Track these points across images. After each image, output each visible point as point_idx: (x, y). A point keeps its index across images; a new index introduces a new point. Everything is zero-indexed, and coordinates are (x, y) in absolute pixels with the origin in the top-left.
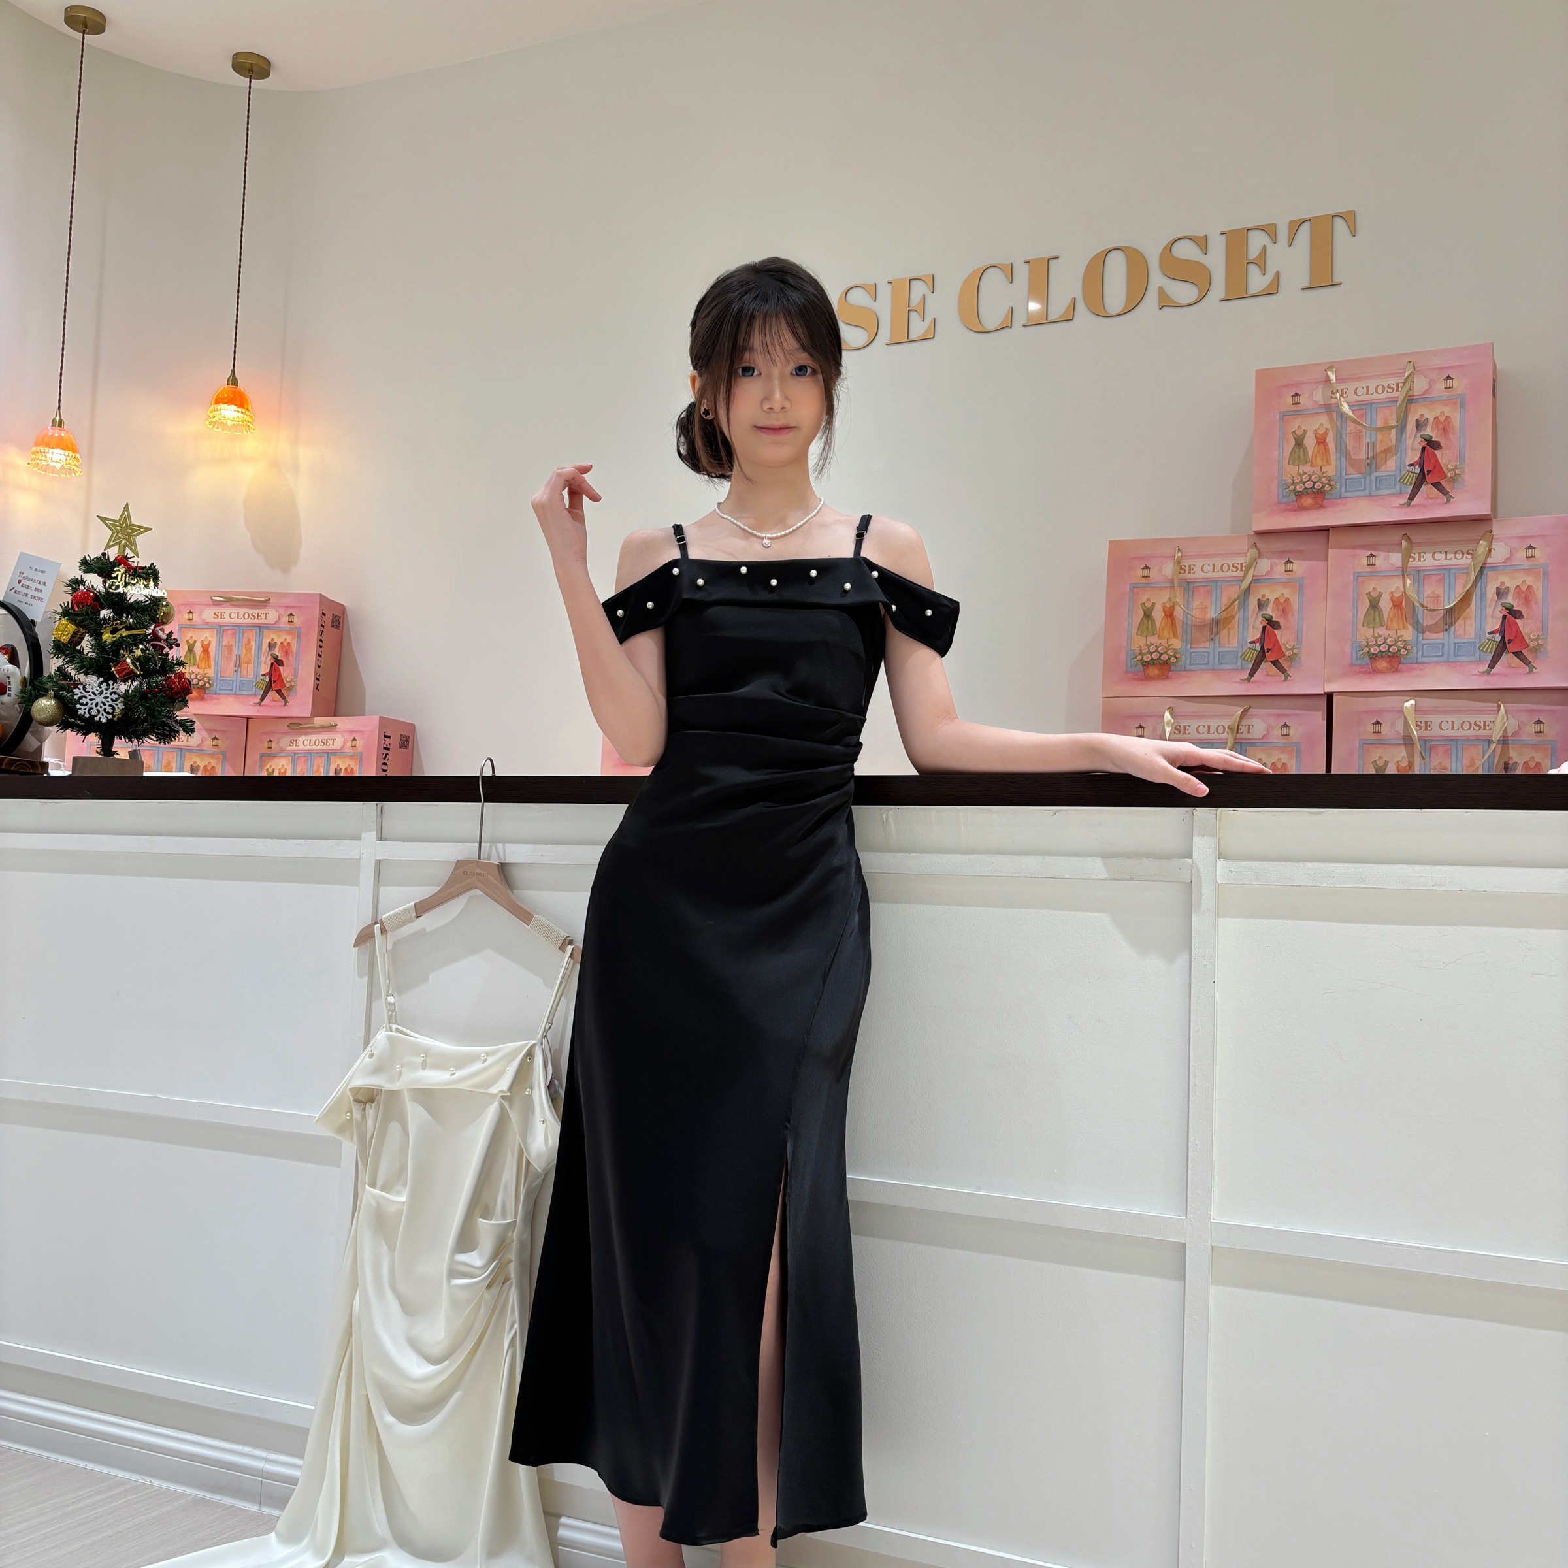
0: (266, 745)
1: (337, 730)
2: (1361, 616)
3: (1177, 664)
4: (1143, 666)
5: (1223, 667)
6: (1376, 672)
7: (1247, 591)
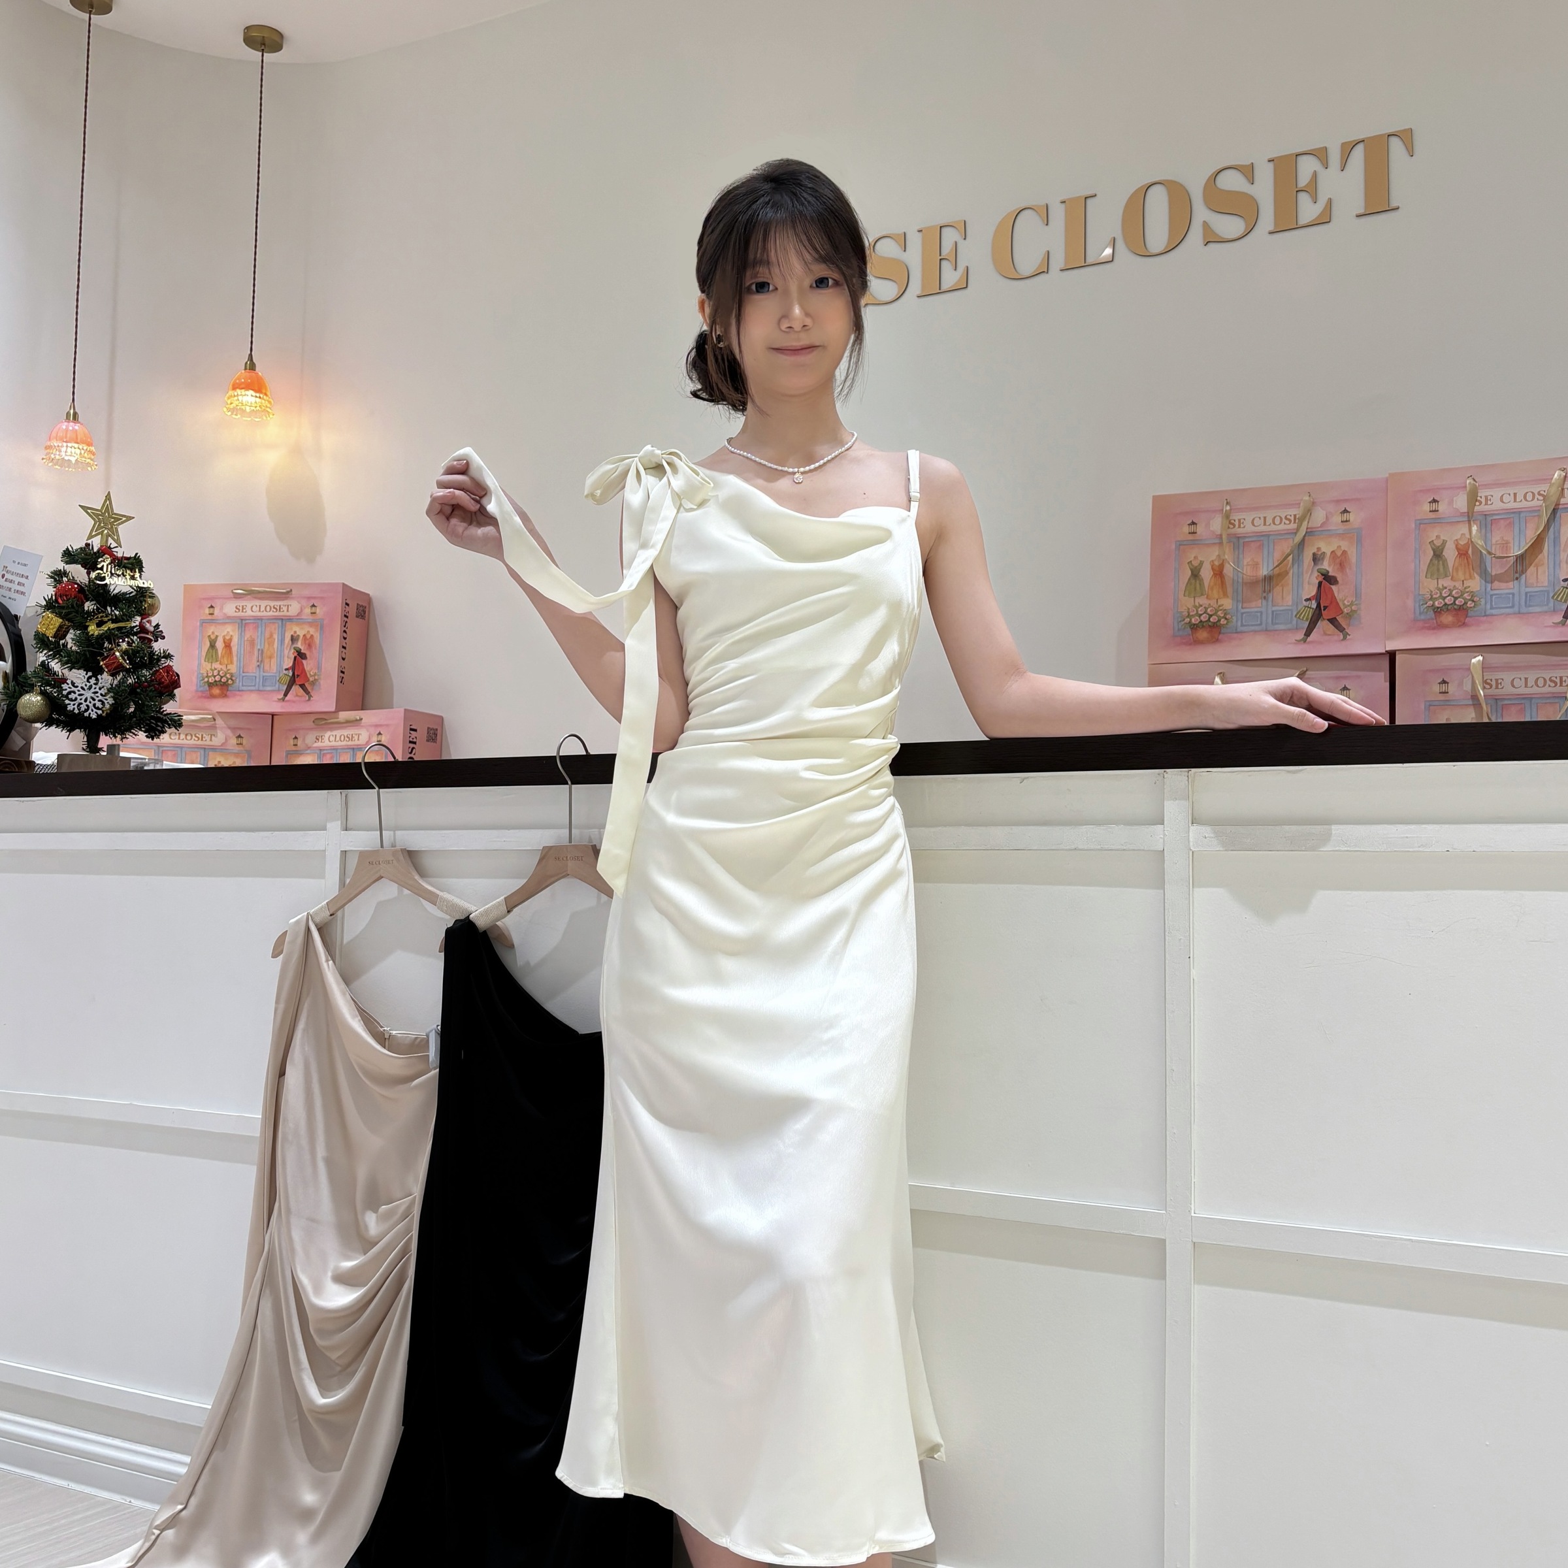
0: (292, 742)
1: (362, 724)
2: (1424, 567)
3: (1228, 626)
4: (1192, 629)
5: (1276, 627)
6: (1441, 627)
7: (1302, 544)
